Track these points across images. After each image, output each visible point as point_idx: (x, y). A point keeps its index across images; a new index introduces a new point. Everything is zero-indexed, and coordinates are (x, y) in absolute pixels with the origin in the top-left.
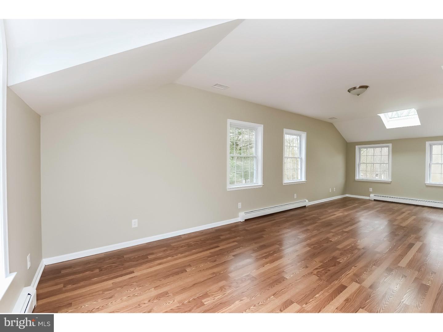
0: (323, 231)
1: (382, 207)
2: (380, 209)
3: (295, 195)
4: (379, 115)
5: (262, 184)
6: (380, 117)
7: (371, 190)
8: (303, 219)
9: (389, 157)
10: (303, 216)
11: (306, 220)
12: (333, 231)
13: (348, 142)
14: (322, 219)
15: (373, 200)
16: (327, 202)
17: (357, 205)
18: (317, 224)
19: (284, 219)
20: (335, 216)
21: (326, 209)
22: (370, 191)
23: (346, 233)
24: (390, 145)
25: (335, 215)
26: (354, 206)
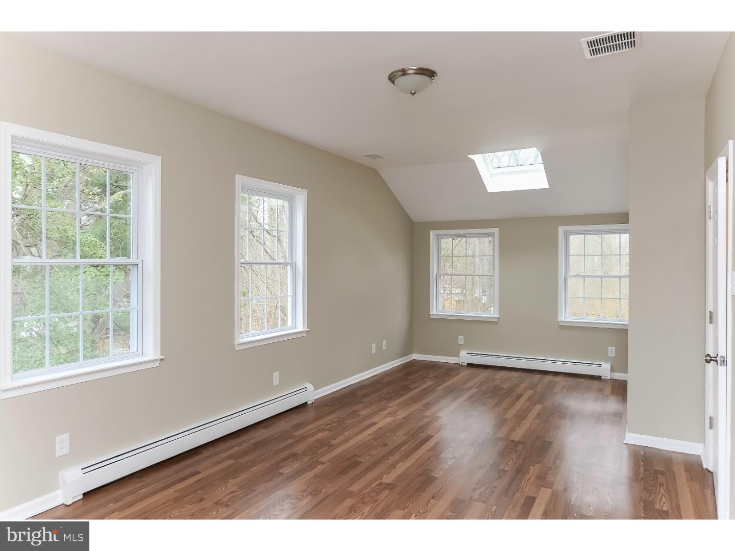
0: (329, 495)
1: (481, 384)
2: (476, 390)
3: (276, 375)
4: (471, 156)
5: (159, 357)
6: (473, 161)
7: (461, 340)
8: (287, 453)
9: (493, 259)
10: (291, 441)
11: (294, 456)
12: (355, 488)
13: (414, 220)
14: (337, 446)
15: (466, 364)
16: (364, 383)
17: (430, 383)
18: (320, 468)
19: (230, 462)
20: (374, 429)
21: (356, 408)
22: (460, 343)
23: (387, 492)
24: (496, 231)
25: (374, 424)
26: (425, 388)
